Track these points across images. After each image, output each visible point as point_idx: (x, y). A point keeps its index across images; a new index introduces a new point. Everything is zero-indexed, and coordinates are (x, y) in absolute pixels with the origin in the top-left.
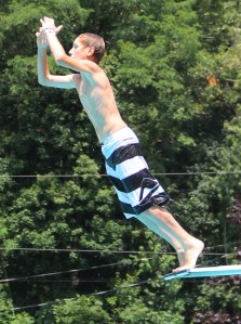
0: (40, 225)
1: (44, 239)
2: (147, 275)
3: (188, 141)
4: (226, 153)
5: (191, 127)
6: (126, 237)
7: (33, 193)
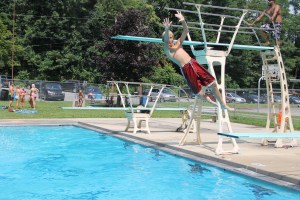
0: (42, 30)
1: (43, 34)
2: (72, 46)
3: (84, 9)
4: (94, 13)
5: (85, 5)
6: (67, 35)
7: (40, 21)
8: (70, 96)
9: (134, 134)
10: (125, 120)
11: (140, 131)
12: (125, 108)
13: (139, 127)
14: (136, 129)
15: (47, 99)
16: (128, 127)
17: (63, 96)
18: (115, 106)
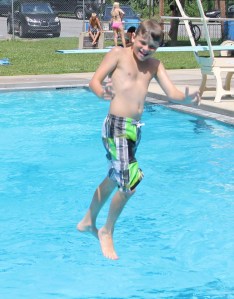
8: (72, 27)
9: (218, 103)
10: (197, 74)
11: (228, 97)
12: (195, 48)
13: (227, 87)
14: (221, 92)
15: (26, 35)
16: (203, 88)
17: (59, 27)
18: (167, 45)
